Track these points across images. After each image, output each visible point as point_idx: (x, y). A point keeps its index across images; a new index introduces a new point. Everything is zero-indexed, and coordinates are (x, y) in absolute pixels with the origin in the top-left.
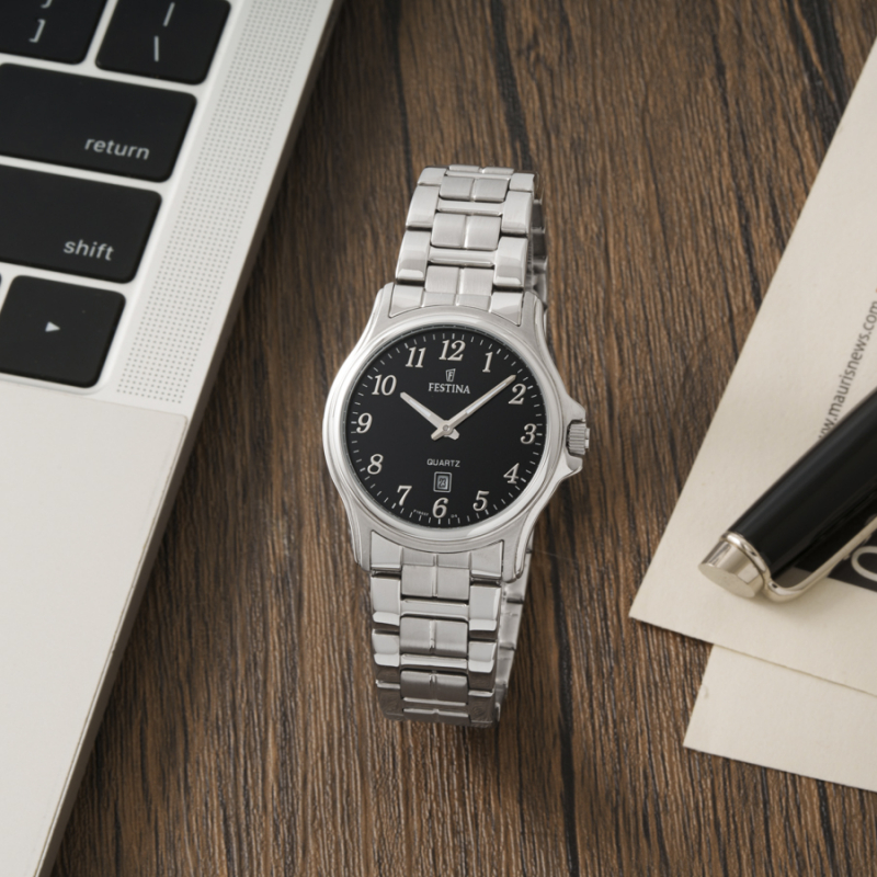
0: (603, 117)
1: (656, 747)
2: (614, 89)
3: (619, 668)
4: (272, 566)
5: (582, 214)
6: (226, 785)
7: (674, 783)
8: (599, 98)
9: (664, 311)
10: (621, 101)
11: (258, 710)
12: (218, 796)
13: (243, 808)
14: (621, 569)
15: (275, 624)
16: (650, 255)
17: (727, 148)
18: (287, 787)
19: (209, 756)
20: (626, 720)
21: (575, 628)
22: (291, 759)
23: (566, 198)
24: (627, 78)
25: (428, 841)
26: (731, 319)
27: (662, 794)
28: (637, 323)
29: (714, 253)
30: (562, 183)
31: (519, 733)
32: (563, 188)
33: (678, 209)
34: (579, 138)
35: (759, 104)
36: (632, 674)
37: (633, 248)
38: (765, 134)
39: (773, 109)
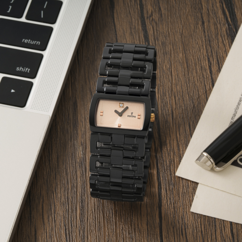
0: (171, 36)
1: (185, 210)
2: (174, 28)
3: (175, 188)
4: (78, 160)
5: (165, 62)
6: (66, 220)
7: (190, 220)
8: (170, 30)
9: (187, 89)
10: (176, 31)
11: (74, 199)
12: (63, 223)
13: (70, 226)
14: (175, 161)
15: (79, 176)
16: (184, 74)
17: (205, 44)
18: (83, 221)
19: (61, 212)
20: (177, 203)
21: (162, 177)
22: (84, 213)
23: (160, 58)
24: (177, 25)
25: (122, 236)
26: (206, 92)
27: (186, 223)
28: (180, 93)
29: (201, 73)
30: (159, 54)
31: (147, 206)
32: (159, 55)
33: (191, 61)
34: (164, 41)
35: (214, 32)
36: (178, 190)
37: (179, 72)
38: (215, 41)
39: (218, 34)
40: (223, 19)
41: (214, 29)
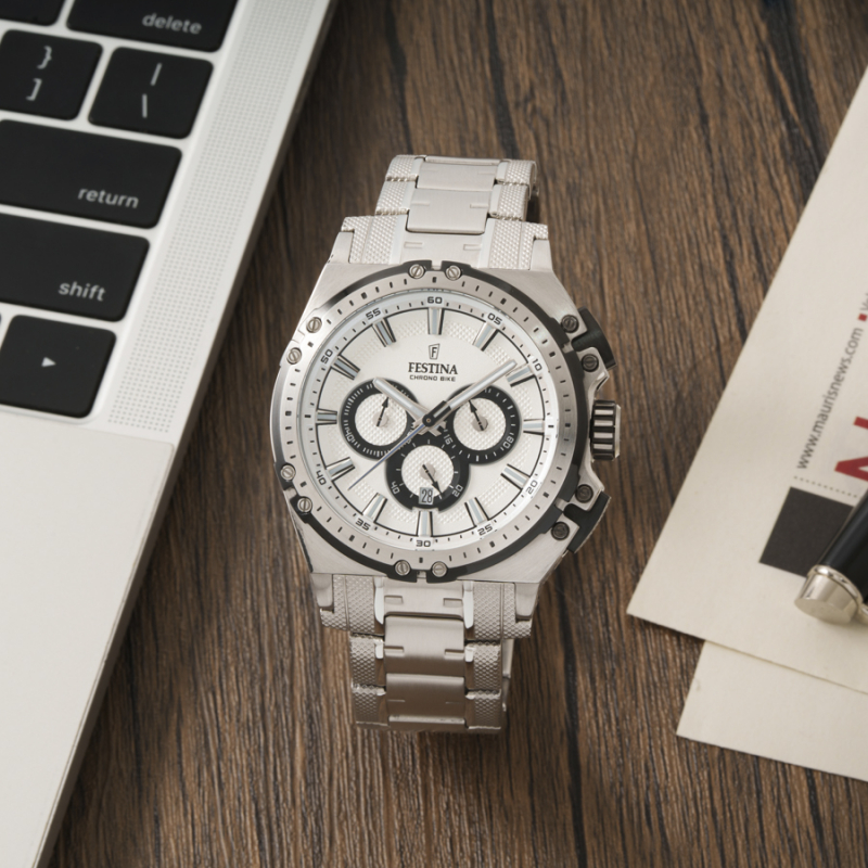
0: (596, 163)
1: (656, 743)
2: (606, 137)
3: (621, 670)
4: (296, 579)
5: (577, 252)
6: (257, 781)
7: (673, 776)
8: (592, 146)
9: (656, 341)
10: (613, 149)
11: (285, 712)
12: (250, 791)
13: (273, 802)
14: (621, 579)
15: (300, 633)
16: (641, 289)
17: (711, 190)
18: (314, 783)
19: (241, 754)
20: (628, 717)
21: (578, 633)
22: (317, 758)
23: (563, 239)
24: (618, 127)
25: (446, 831)
26: (718, 348)
27: (662, 786)
28: (631, 352)
29: (701, 287)
30: (559, 224)
31: (528, 729)
32: (560, 229)
33: (668, 248)
34: (574, 183)
35: (740, 151)
36: (632, 676)
37: (626, 284)
38: (746, 178)
39: (754, 154)
40: (771, 107)
41: (741, 141)
